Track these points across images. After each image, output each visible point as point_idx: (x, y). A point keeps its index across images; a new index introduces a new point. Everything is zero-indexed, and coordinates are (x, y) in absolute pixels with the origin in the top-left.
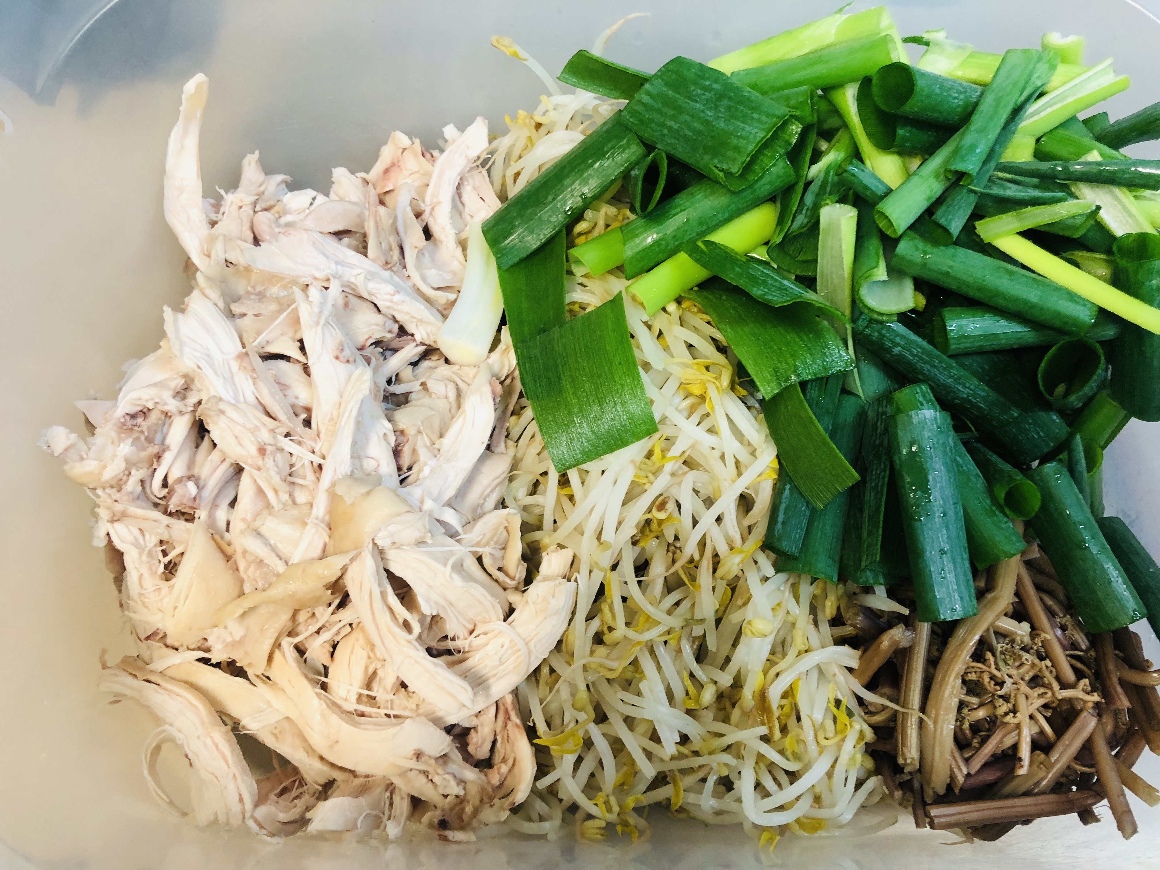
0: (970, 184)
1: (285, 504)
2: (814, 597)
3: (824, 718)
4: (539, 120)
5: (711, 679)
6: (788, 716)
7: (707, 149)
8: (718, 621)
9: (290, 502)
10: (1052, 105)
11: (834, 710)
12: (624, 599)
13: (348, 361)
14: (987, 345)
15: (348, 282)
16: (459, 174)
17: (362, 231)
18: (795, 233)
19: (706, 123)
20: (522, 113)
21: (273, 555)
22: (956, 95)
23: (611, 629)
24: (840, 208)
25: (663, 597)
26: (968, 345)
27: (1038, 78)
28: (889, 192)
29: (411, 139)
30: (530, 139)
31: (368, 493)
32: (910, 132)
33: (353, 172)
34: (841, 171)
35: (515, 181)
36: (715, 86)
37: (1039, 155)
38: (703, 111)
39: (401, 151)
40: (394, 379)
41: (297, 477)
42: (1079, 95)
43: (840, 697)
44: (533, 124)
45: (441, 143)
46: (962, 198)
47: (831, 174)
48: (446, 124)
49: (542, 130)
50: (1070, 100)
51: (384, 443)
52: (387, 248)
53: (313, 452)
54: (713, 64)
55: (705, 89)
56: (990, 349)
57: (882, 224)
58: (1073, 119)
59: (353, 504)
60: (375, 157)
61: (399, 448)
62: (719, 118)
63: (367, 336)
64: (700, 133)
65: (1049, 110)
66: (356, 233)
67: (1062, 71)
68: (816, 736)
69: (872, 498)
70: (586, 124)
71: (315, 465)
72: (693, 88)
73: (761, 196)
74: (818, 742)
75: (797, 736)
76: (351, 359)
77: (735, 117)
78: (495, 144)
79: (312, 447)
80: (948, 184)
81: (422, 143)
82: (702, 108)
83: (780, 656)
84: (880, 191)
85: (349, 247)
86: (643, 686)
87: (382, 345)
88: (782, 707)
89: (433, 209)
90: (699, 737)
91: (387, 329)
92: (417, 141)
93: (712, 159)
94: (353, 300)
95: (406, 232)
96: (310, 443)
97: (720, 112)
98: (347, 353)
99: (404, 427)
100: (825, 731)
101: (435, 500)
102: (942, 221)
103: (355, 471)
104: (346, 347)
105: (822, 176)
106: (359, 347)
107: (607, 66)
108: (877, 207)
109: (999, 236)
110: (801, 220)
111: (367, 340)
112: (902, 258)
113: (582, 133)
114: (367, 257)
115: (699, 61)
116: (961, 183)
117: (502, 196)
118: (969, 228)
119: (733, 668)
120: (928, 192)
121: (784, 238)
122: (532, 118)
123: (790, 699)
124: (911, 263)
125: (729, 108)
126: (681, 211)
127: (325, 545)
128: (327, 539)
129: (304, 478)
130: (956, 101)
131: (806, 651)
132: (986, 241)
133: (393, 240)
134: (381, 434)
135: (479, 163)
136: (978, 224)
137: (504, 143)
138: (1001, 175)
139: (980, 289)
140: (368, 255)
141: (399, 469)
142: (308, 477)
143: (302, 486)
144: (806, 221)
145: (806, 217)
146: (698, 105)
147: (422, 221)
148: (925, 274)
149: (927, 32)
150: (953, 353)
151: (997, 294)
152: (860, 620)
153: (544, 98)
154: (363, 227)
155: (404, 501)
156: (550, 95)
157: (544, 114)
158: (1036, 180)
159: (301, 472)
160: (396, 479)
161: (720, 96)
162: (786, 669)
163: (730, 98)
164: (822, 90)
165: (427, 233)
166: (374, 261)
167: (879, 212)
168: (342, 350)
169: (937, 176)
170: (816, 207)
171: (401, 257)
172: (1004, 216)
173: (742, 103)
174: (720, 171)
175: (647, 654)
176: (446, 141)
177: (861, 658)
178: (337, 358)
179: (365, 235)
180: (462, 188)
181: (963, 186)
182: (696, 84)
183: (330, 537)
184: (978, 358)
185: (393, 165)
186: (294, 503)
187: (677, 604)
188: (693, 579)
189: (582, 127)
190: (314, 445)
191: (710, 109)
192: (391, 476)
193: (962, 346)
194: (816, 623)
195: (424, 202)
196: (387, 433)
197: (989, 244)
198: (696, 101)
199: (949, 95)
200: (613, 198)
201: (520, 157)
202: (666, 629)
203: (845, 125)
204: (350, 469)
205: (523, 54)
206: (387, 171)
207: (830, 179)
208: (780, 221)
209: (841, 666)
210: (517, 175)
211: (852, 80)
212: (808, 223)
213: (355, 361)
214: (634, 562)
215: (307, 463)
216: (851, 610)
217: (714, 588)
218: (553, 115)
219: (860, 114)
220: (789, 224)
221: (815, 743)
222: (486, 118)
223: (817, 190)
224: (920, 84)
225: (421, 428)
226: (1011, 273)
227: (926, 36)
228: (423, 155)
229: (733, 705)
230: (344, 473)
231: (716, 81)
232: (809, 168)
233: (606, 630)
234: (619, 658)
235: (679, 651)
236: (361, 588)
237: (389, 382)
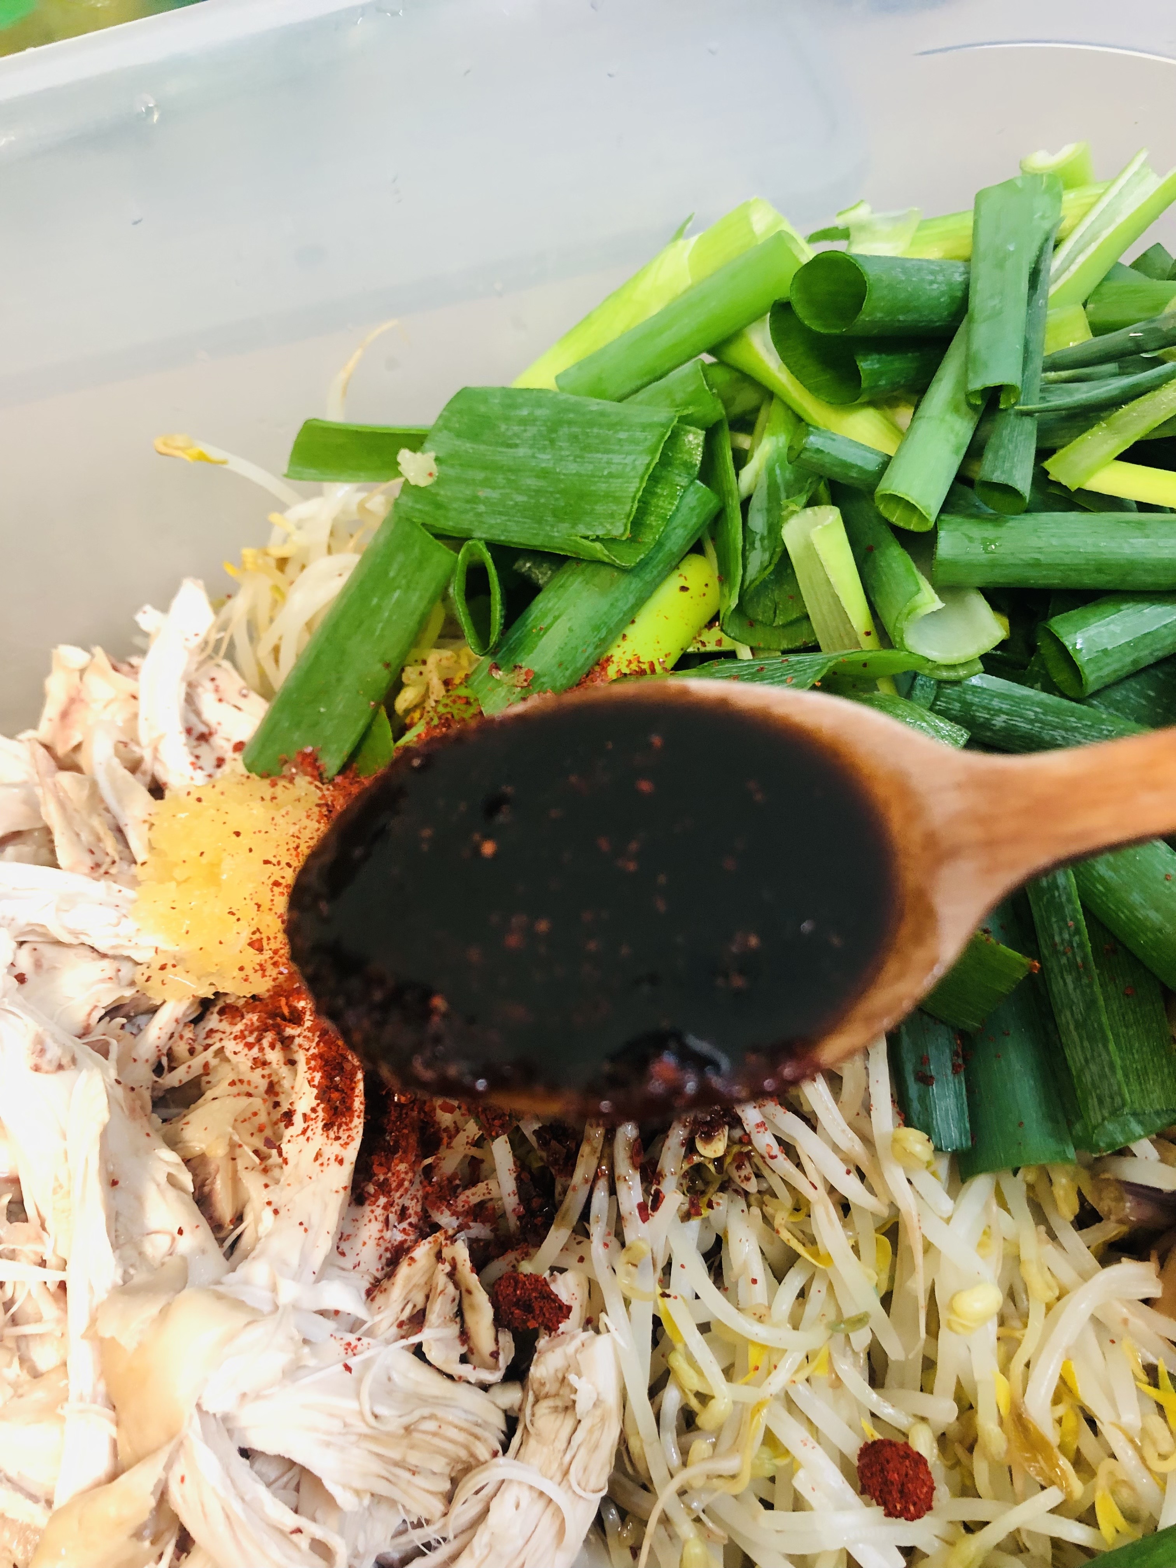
0: (1015, 404)
1: (15, 1386)
2: (1031, 1187)
3: (1143, 1415)
4: (278, 551)
5: (915, 1416)
6: (1077, 1433)
7: (559, 515)
8: (886, 1301)
9: (25, 1376)
10: (1081, 251)
11: (1151, 1390)
12: (704, 1328)
13: (60, 1067)
14: (1146, 656)
15: (29, 925)
16: (183, 679)
17: (39, 825)
18: (757, 583)
19: (544, 474)
20: (248, 553)
21: (20, 1497)
22: (931, 278)
23: (704, 1398)
24: (815, 514)
25: (772, 1294)
26: (1116, 666)
27: (1043, 217)
28: (887, 462)
29: (87, 649)
30: (276, 588)
31: (164, 1312)
32: (878, 362)
33: (11, 736)
34: (794, 454)
35: (277, 661)
36: (539, 412)
37: (1098, 329)
38: (533, 457)
39: (77, 674)
40: (165, 1061)
41: (27, 1322)
42: (1120, 220)
43: (1152, 1360)
44: (273, 563)
45: (138, 641)
46: (1012, 431)
47: (778, 472)
48: (137, 608)
49: (291, 568)
50: (1106, 234)
51: (171, 1193)
52: (91, 839)
53: (43, 1263)
54: (521, 382)
55: (523, 422)
56: (1152, 660)
57: (897, 517)
58: (1118, 265)
59: (141, 1346)
60: (39, 698)
61: (206, 1189)
62: (561, 459)
63: (88, 1009)
64: (538, 492)
65: (1081, 259)
66: (30, 832)
67: (1071, 199)
68: (1143, 1459)
69: (1071, 986)
70: (358, 535)
71: (52, 1287)
72: (503, 427)
73: (675, 549)
74: (1149, 1469)
75: (1111, 1473)
76: (64, 1062)
77: (587, 448)
78: (225, 611)
79: (36, 1253)
80: (976, 418)
81: (107, 651)
82: (530, 452)
83: (1016, 1323)
84: (872, 465)
85: (19, 859)
86: (801, 1482)
87: (124, 1011)
88: (1060, 1421)
89: (156, 750)
90: (937, 1543)
91: (125, 982)
92: (98, 651)
93: (574, 525)
94: (49, 952)
95: (120, 801)
96: (28, 1249)
97: (561, 449)
98: (54, 1052)
99: (203, 1146)
100: (1154, 1443)
101: (296, 1277)
102: (998, 477)
103: (132, 1271)
104: (49, 1042)
105: (764, 482)
106: (80, 1031)
107: (357, 433)
108: (877, 490)
109: (1090, 472)
110: (758, 558)
111: (90, 1014)
112: (953, 563)
113: (356, 550)
114: (57, 866)
115: (500, 385)
116: (1002, 406)
117: (266, 692)
118: (1041, 477)
119: (945, 1379)
120: (952, 438)
121: (741, 597)
122: (266, 554)
123: (1067, 1400)
124: (971, 566)
125: (574, 438)
126: (556, 618)
127: (114, 1444)
128: (113, 1431)
129: (39, 1320)
130: (935, 286)
131: (1059, 1299)
132: (1073, 488)
133: (98, 823)
134: (162, 1179)
135: (209, 650)
136: (1048, 465)
137: (239, 606)
138: (1052, 375)
139: (1100, 568)
140: (60, 862)
141: (216, 1227)
142: (46, 1317)
143: (41, 1336)
144: (767, 556)
145: (764, 550)
146: (521, 451)
147: (144, 773)
148: (999, 577)
149: (840, 214)
150: (1096, 687)
151: (1132, 566)
152: (1129, 1207)
153: (274, 517)
154: (40, 818)
155: (238, 1304)
156: (282, 507)
157: (285, 541)
158: (1111, 367)
159: (30, 1309)
160: (215, 1253)
161: (554, 426)
162: (1040, 1349)
163: (570, 423)
164: (712, 351)
165: (157, 790)
166: (72, 869)
167: (884, 496)
168: (42, 1051)
169: (956, 409)
170: (774, 529)
171: (121, 847)
172: (1087, 436)
173: (591, 424)
174: (593, 540)
175: (785, 1414)
176: (146, 635)
177: (1160, 1275)
178: (37, 1069)
179: (47, 831)
180: (196, 700)
181: (1006, 410)
182: (507, 419)
183: (117, 1424)
184: (1134, 684)
185: (72, 701)
186: (36, 1375)
187: (802, 1294)
188: (811, 1241)
189: (352, 543)
190: (39, 1248)
191: (543, 449)
192: (203, 1252)
193: (1106, 671)
194: (1053, 1236)
195: (138, 744)
196: (172, 1171)
197: (1080, 490)
198: (516, 446)
199: (922, 280)
200: (441, 637)
201: (272, 620)
202: (801, 1356)
203: (769, 395)
204: (120, 1272)
205: (215, 453)
206: (65, 715)
207: (779, 480)
208: (724, 576)
209: (1130, 1302)
210: (276, 650)
211: (756, 317)
212: (771, 558)
213: (74, 1061)
214: (698, 1247)
215: (38, 1292)
216: (1105, 1194)
217: (856, 1249)
218: (299, 539)
219: (787, 365)
220: (740, 572)
221: (1146, 1473)
222: (197, 576)
223: (765, 505)
224: (871, 273)
225: (236, 1138)
226: (1141, 525)
227: (839, 222)
228: (115, 669)
229: (971, 1449)
230: (109, 1286)
231: (539, 404)
232: (737, 475)
233: (694, 1403)
234: (735, 1447)
235: (837, 1383)
236: (205, 1515)
237: (158, 1070)
